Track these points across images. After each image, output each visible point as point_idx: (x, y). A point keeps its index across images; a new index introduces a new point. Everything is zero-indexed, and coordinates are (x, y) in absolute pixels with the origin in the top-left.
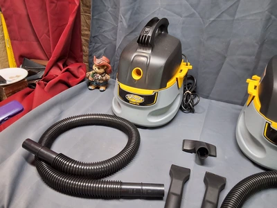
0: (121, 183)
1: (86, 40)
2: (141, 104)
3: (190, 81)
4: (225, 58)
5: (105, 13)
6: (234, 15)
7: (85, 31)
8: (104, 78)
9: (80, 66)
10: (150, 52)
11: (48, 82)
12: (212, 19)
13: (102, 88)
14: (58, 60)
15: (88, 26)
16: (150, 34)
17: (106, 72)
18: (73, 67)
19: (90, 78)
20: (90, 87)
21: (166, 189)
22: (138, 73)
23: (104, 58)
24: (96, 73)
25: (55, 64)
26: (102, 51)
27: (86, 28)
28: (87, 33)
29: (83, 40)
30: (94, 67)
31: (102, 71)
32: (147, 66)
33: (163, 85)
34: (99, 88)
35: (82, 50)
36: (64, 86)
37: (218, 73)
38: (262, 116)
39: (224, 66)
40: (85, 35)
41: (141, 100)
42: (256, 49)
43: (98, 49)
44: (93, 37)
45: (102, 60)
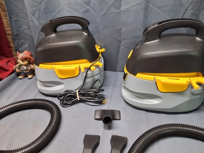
4: (120, 42)
5: (21, 15)
6: (119, 8)
7: (8, 31)
8: (29, 68)
12: (103, 12)
13: (30, 76)
17: (30, 63)
19: (17, 70)
20: (19, 77)
23: (25, 52)
24: (22, 65)
26: (27, 45)
27: (9, 29)
29: (9, 39)
30: (19, 61)
34: (27, 77)
39: (121, 48)
40: (9, 35)
43: (22, 44)
44: (16, 35)
45: (24, 54)
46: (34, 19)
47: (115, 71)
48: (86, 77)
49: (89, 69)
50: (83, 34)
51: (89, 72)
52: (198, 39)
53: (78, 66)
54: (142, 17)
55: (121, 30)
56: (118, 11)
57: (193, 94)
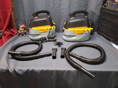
0: (40, 54)
4: (61, 20)
5: (20, 11)
6: (60, 7)
7: (13, 18)
9: (15, 30)
11: (5, 35)
12: (55, 9)
14: (7, 28)
17: (25, 30)
18: (12, 30)
19: (20, 32)
20: (20, 36)
23: (23, 25)
24: (21, 30)
25: (6, 30)
27: (13, 17)
28: (14, 18)
29: (13, 21)
30: (20, 29)
31: (23, 29)
35: (13, 24)
36: (11, 36)
37: (60, 25)
39: (61, 22)
43: (19, 23)
44: (18, 19)
45: (23, 26)
46: (27, 12)
48: (50, 32)
49: (51, 29)
50: (48, 17)
51: (51, 30)
52: (86, 16)
53: (47, 28)
55: (61, 15)
56: (60, 9)
57: (86, 34)
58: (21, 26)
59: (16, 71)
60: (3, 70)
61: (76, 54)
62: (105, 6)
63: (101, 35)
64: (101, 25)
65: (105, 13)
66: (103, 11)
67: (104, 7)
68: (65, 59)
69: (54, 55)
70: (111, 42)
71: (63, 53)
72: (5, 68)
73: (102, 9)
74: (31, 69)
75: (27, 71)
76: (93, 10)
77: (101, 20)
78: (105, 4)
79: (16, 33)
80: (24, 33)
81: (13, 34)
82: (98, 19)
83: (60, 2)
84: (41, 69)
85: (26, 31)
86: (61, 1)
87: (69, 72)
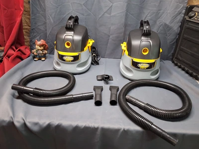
0: (72, 95)
1: (26, 32)
2: (72, 61)
3: (94, 50)
4: (109, 36)
5: (38, 15)
6: (110, 14)
7: (25, 26)
8: (44, 52)
9: (26, 48)
10: (73, 33)
11: (9, 58)
12: (100, 16)
13: (43, 59)
14: (12, 45)
15: (27, 23)
16: (72, 24)
17: (44, 49)
18: (22, 48)
19: (35, 54)
20: (35, 59)
21: (94, 93)
22: (68, 44)
24: (39, 50)
25: (11, 47)
26: (38, 38)
28: (26, 27)
29: (24, 32)
30: (37, 47)
31: (42, 48)
32: (73, 41)
33: (82, 50)
35: (24, 39)
36: (19, 60)
37: (107, 45)
38: (129, 57)
39: (109, 41)
40: (25, 29)
41: (72, 59)
42: (123, 29)
43: (35, 37)
44: (33, 29)
45: (41, 42)
46: (51, 18)
47: (104, 58)
54: (124, 20)
55: (110, 28)
56: (109, 16)
58: (39, 43)
59: (28, 124)
60: (3, 121)
61: (137, 100)
62: (190, 17)
63: (180, 67)
64: (181, 50)
65: (188, 28)
66: (186, 25)
67: (187, 18)
68: (117, 107)
69: (98, 99)
70: (197, 81)
71: (114, 96)
72: (7, 119)
73: (184, 22)
74: (56, 122)
75: (49, 126)
76: (167, 23)
77: (180, 40)
78: (190, 13)
79: (27, 54)
80: (42, 55)
81: (23, 56)
82: (175, 39)
83: (111, 5)
84: (74, 124)
85: (46, 52)
86: (113, 3)
87: (126, 132)
